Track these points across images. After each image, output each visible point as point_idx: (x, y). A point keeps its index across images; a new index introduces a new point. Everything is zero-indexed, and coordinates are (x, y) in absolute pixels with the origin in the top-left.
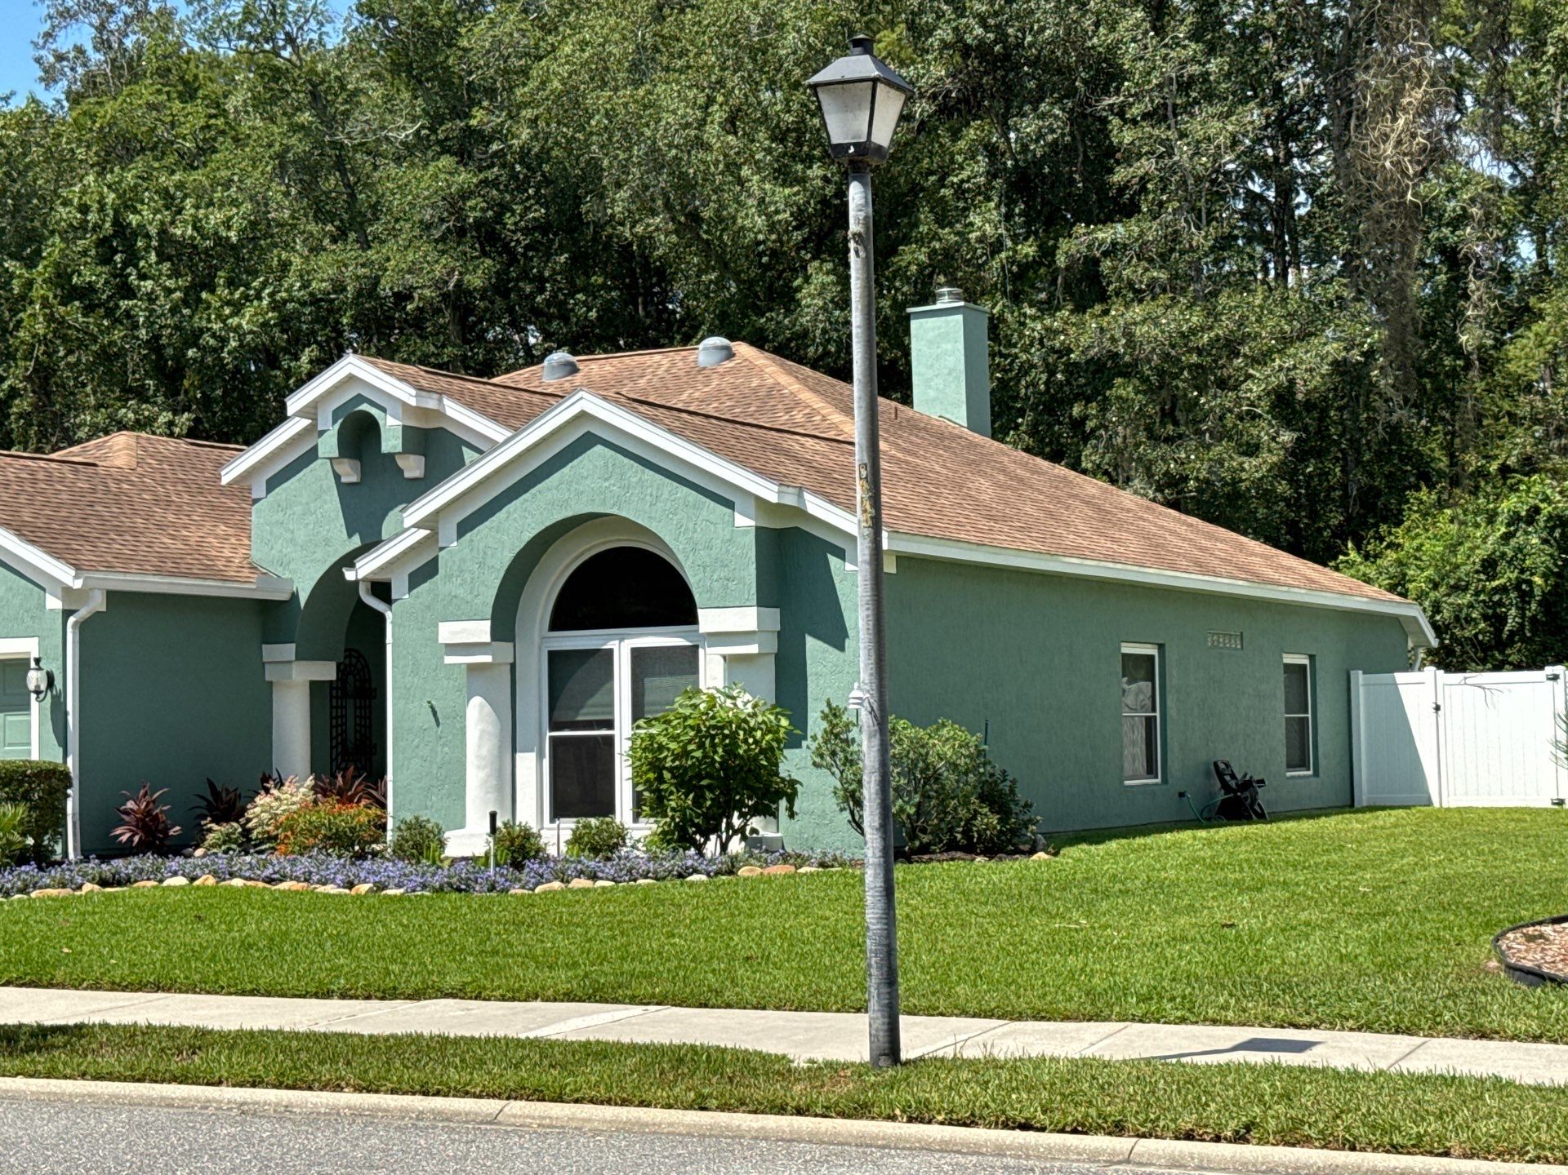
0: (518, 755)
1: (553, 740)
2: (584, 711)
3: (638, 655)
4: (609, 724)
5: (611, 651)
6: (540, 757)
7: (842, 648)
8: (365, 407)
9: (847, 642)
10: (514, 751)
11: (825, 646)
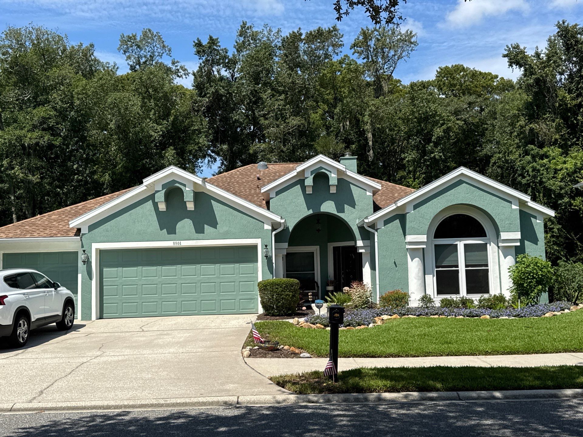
0: (426, 276)
1: (437, 271)
2: (445, 262)
3: (466, 245)
4: (457, 266)
5: (457, 245)
6: (433, 276)
7: (537, 244)
8: (323, 171)
9: (538, 242)
10: (425, 274)
11: (531, 243)
